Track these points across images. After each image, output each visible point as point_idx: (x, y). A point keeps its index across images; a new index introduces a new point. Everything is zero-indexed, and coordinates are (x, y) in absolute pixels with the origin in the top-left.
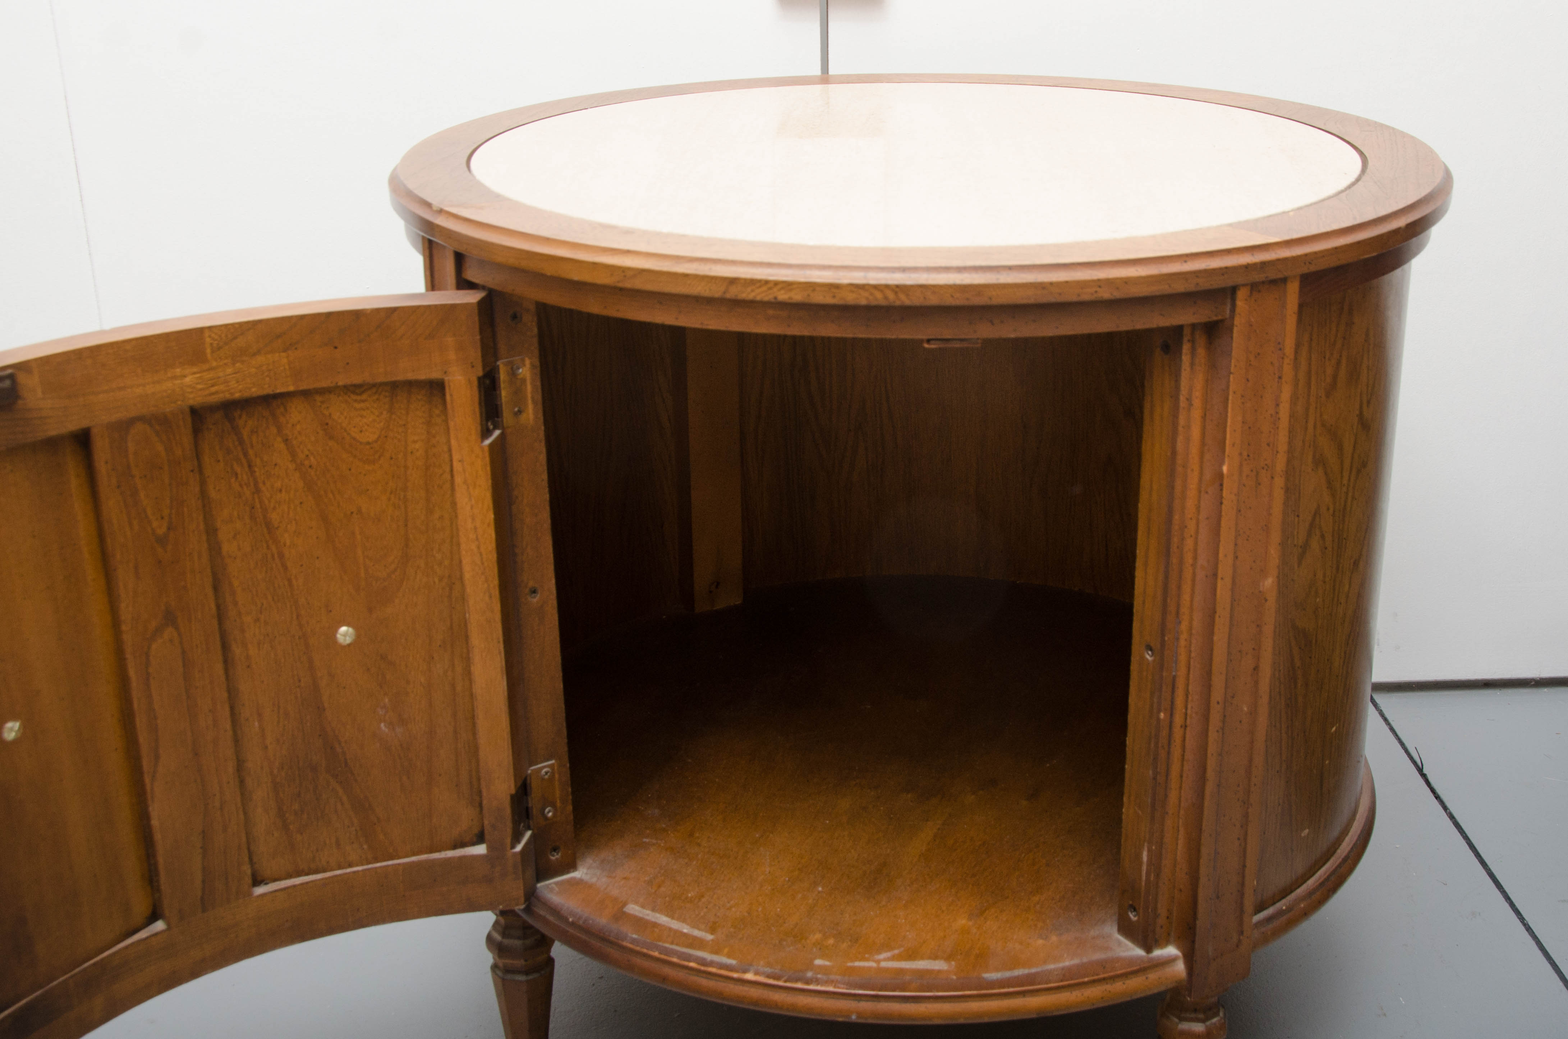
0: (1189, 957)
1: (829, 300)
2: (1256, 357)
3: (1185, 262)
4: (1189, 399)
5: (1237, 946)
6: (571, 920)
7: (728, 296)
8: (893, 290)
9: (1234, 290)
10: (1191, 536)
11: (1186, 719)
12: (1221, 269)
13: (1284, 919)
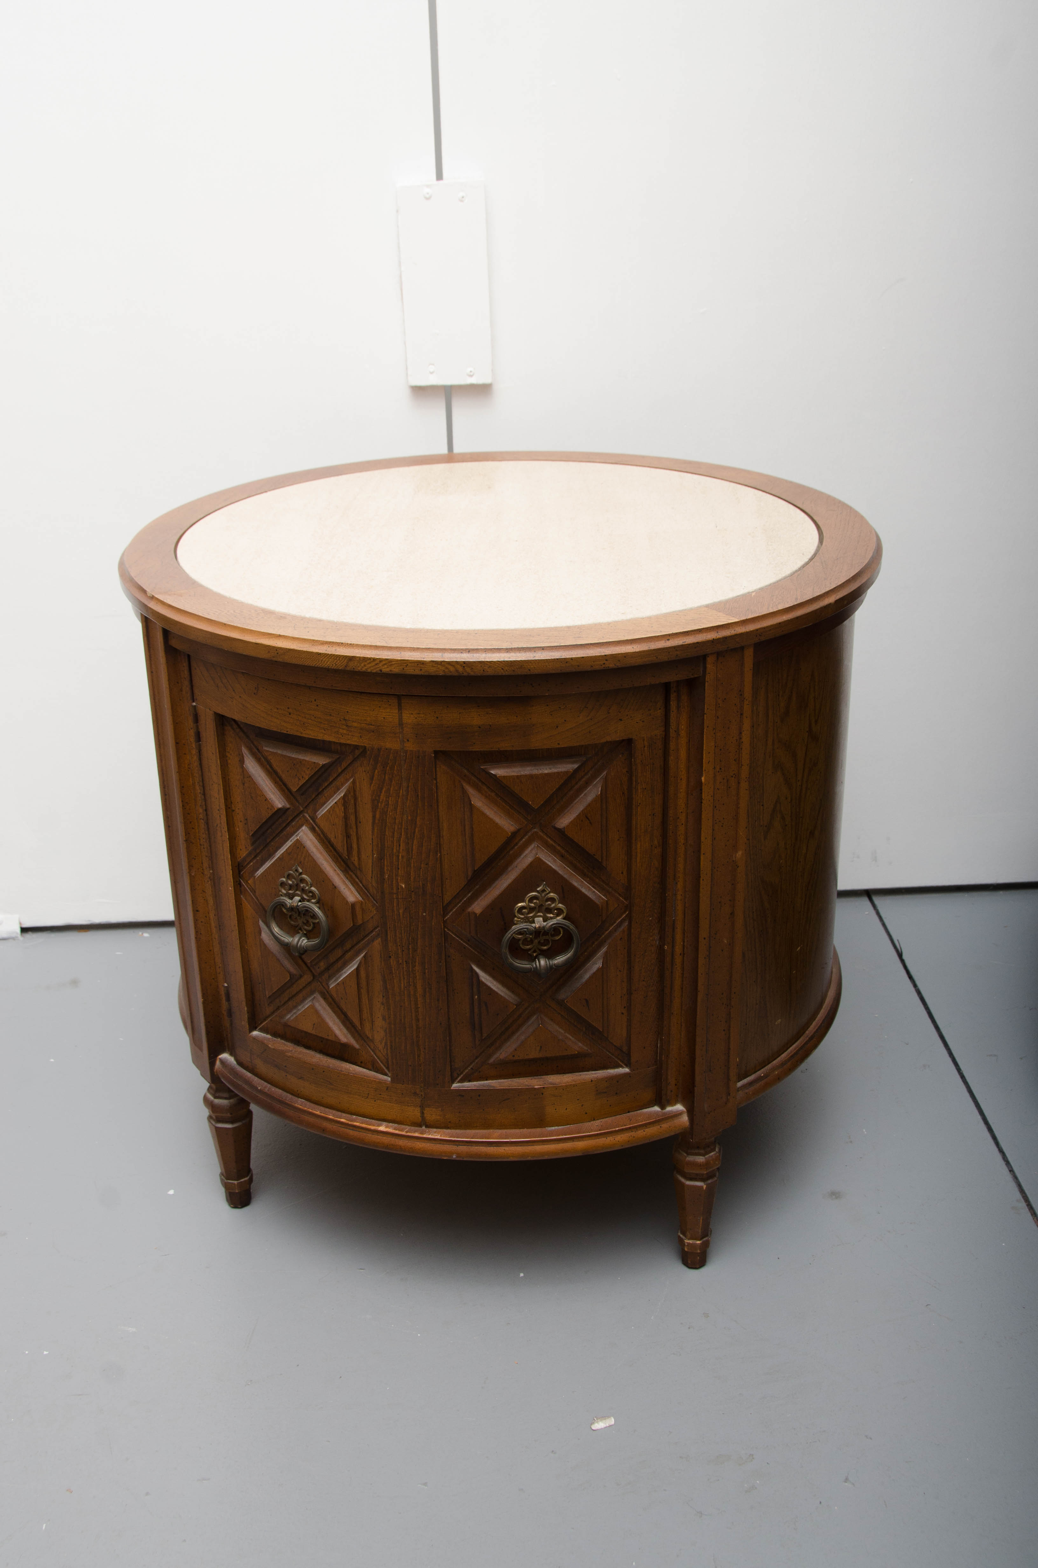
0: (691, 1112)
1: (417, 672)
2: (723, 701)
3: (668, 640)
4: (677, 732)
5: (726, 1103)
6: (259, 1088)
7: (348, 669)
8: (461, 665)
9: (704, 657)
10: (682, 824)
11: (684, 948)
12: (694, 644)
13: (762, 1083)
